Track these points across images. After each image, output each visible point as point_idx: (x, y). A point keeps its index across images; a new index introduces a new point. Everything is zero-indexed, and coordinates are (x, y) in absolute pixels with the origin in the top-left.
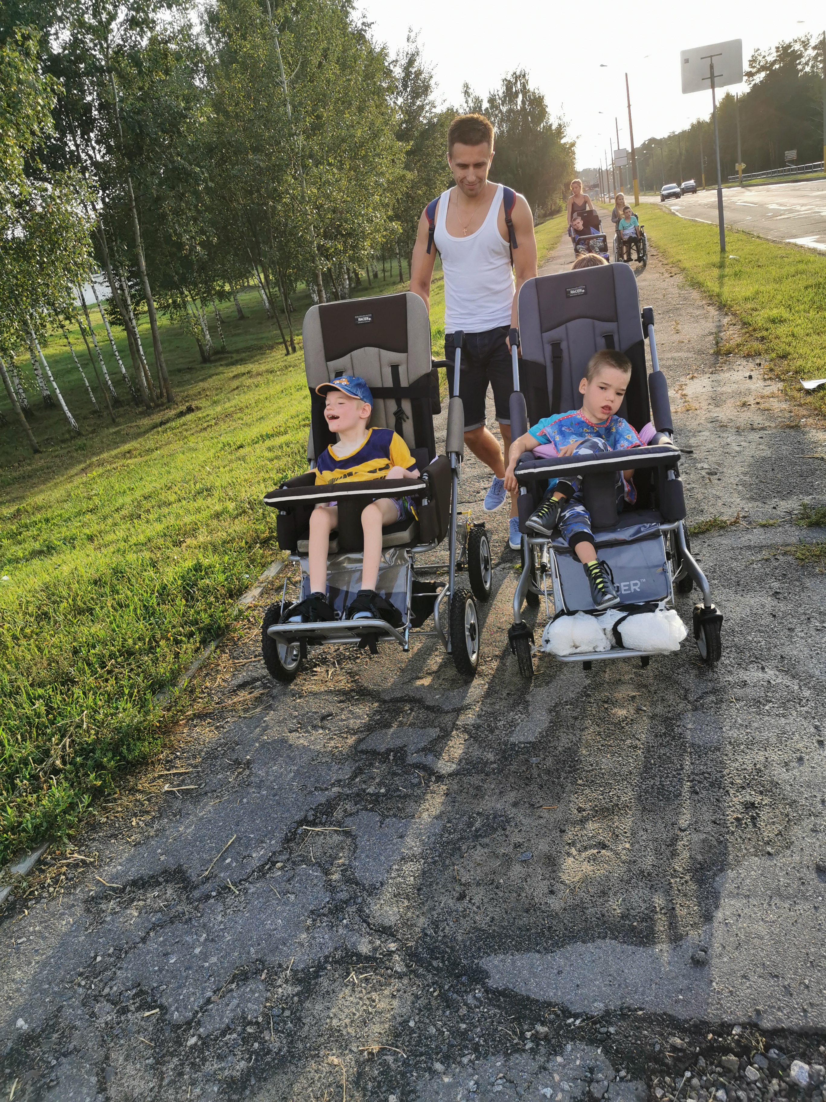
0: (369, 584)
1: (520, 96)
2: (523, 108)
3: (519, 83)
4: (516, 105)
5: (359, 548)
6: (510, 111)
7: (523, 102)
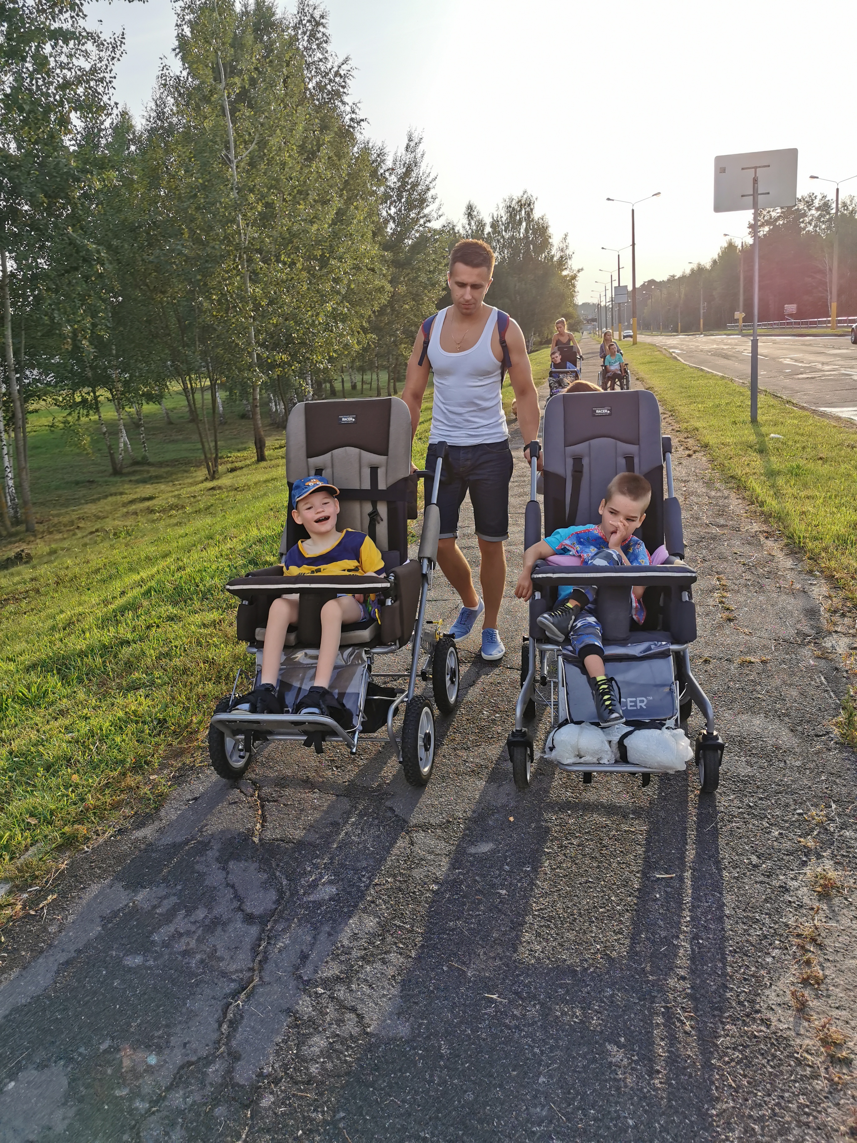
0: (322, 681)
1: (524, 224)
2: (526, 237)
3: (523, 212)
4: (519, 233)
5: (317, 645)
6: (513, 237)
7: (527, 230)
